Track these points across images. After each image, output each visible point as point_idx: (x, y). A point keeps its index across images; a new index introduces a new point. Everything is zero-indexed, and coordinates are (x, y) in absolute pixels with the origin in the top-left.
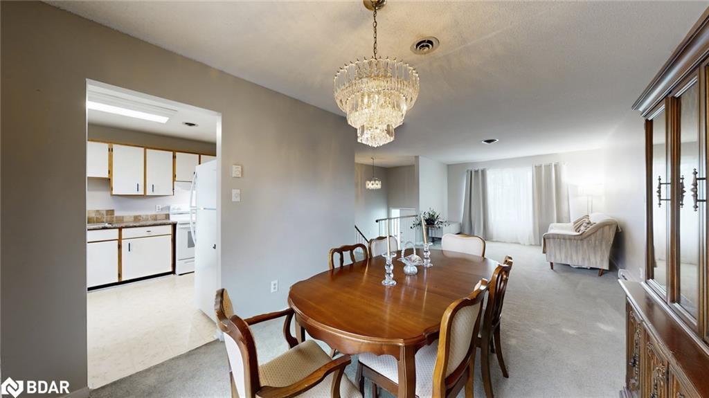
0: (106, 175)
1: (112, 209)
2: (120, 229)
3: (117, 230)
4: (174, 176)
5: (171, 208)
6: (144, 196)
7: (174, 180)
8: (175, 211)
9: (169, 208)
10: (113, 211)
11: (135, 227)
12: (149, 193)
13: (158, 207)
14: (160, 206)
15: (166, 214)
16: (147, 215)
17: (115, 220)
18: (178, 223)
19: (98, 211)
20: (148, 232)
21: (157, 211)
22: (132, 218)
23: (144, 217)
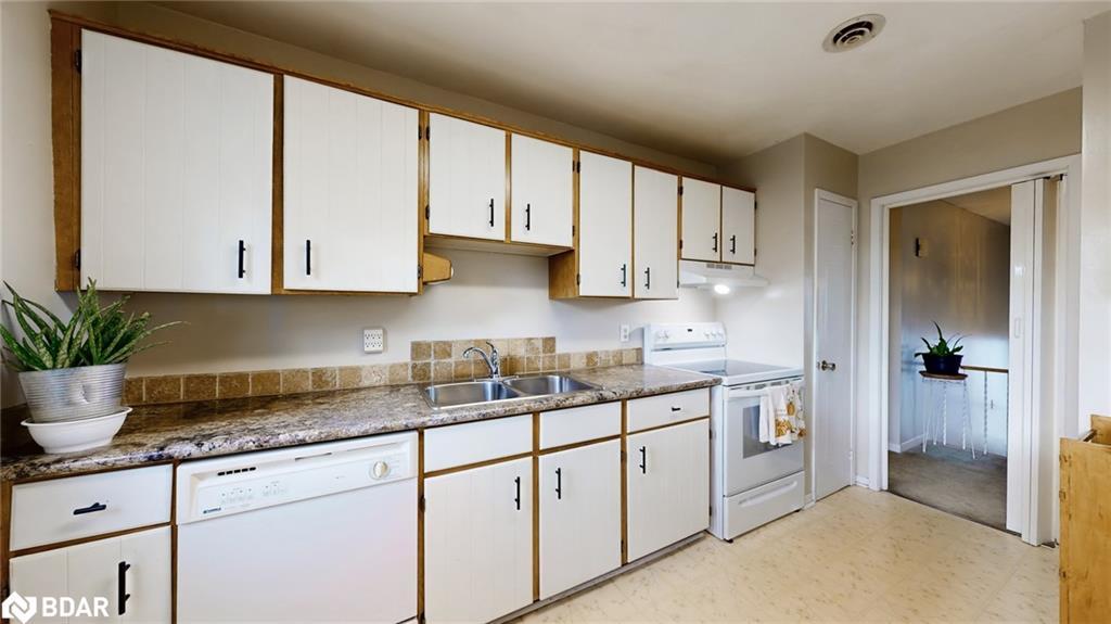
1: (551, 335)
2: (624, 402)
4: (680, 245)
5: (647, 332)
7: (679, 257)
8: (661, 342)
9: (642, 332)
10: (554, 339)
11: (653, 394)
12: (639, 292)
13: (625, 331)
14: (627, 327)
15: (637, 349)
16: (607, 352)
17: (556, 364)
18: (725, 383)
19: (530, 339)
20: (674, 410)
21: (623, 339)
22: (585, 360)
23: (603, 358)
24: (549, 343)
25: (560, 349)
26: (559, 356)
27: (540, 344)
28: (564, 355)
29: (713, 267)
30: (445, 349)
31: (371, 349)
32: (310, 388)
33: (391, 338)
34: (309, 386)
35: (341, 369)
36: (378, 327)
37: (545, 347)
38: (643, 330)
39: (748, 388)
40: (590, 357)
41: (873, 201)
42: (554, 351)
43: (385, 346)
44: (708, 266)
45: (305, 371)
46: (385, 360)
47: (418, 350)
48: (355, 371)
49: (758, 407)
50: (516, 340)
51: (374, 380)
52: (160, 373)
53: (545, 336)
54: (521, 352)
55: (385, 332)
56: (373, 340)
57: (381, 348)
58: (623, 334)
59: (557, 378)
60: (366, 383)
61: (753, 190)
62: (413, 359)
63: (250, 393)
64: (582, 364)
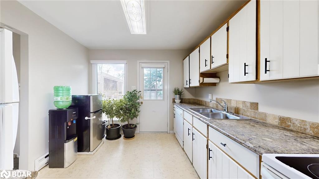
1: (256, 102)
10: (257, 104)
17: (258, 116)
19: (245, 102)
22: (278, 120)
23: (298, 125)
24: (255, 106)
26: (259, 113)
27: (249, 105)
28: (264, 113)
37: (252, 106)
40: (283, 120)
47: (217, 99)
50: (239, 101)
51: (211, 105)
53: (252, 101)
54: (241, 106)
64: (276, 122)
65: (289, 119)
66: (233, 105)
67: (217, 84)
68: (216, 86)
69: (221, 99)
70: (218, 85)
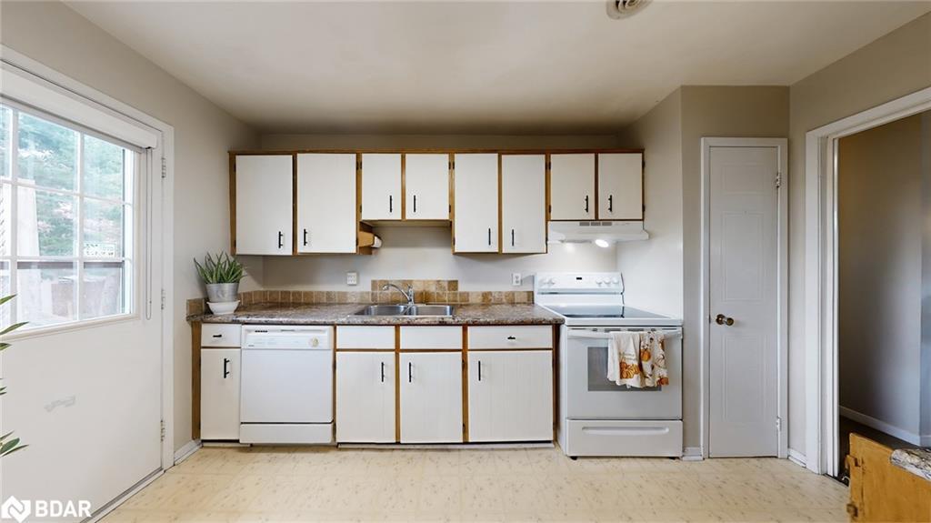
0: (446, 217)
1: (454, 279)
2: (465, 326)
3: (460, 328)
4: (548, 209)
5: (538, 279)
6: (498, 256)
7: (548, 219)
8: (545, 287)
9: (532, 279)
10: (456, 282)
11: (488, 324)
12: (507, 249)
13: (517, 277)
14: (519, 275)
15: (528, 292)
16: (500, 292)
17: (458, 299)
18: (566, 323)
19: (439, 281)
20: (510, 338)
21: (515, 284)
22: (480, 297)
23: (497, 297)
24: (453, 284)
25: (462, 288)
26: (461, 294)
27: (446, 285)
28: (465, 293)
29: (588, 225)
30: (387, 284)
31: (350, 283)
32: (325, 301)
33: (361, 277)
34: (324, 300)
35: (339, 293)
36: (353, 272)
37: (449, 287)
38: (533, 277)
39: (595, 330)
40: (486, 295)
41: (809, 135)
42: (457, 289)
43: (358, 281)
44: (581, 225)
45: (323, 293)
46: (358, 289)
47: (374, 283)
48: (345, 293)
49: (607, 348)
50: (429, 281)
51: (353, 300)
52: (273, 289)
53: (450, 279)
54: (432, 289)
55: (358, 275)
56: (352, 279)
57: (355, 283)
58: (514, 280)
59: (448, 307)
60: (350, 301)
61: (641, 150)
62: (372, 289)
63: (302, 301)
64: (479, 300)
65: (490, 293)
66: (417, 288)
67: (373, 252)
68: (371, 254)
69: (385, 281)
70: (375, 253)
